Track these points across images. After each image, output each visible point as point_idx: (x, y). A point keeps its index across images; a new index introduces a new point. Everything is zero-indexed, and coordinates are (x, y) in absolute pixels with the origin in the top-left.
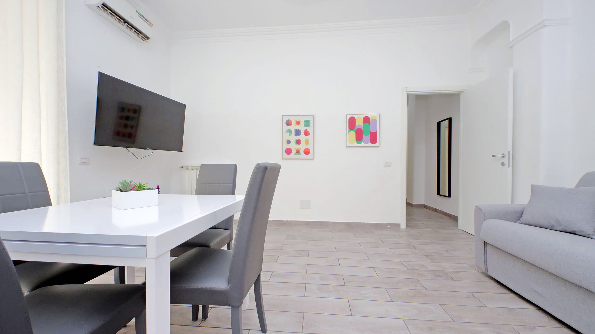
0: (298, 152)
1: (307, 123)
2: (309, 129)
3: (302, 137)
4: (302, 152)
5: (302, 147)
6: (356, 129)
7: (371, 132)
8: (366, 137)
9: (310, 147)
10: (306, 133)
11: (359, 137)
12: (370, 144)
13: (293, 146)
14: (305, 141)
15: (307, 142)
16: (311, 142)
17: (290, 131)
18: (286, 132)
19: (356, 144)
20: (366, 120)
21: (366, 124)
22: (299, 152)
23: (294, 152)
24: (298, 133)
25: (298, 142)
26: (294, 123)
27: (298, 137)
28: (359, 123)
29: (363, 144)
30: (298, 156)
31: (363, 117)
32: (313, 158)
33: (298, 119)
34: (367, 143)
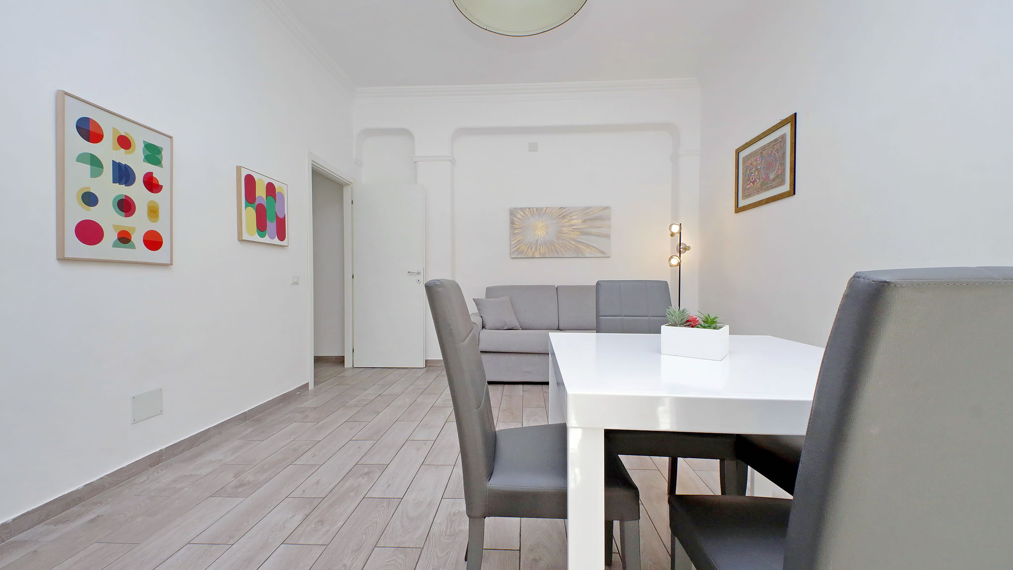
0: (124, 238)
1: (153, 154)
2: (159, 174)
3: (137, 192)
4: (137, 239)
5: (138, 225)
6: (257, 202)
7: (277, 217)
8: (271, 225)
9: (160, 227)
10: (151, 184)
11: (261, 226)
12: (276, 241)
13: (107, 217)
14: (148, 208)
15: (153, 212)
16: (163, 212)
17: (95, 163)
18: (81, 158)
19: (257, 238)
20: (271, 189)
21: (270, 198)
22: (130, 240)
23: (110, 236)
24: (123, 174)
25: (126, 206)
26: (109, 139)
27: (123, 190)
28: (261, 192)
29: (267, 239)
30: (124, 253)
31: (267, 181)
32: (171, 264)
33: (125, 129)
34: (272, 238)
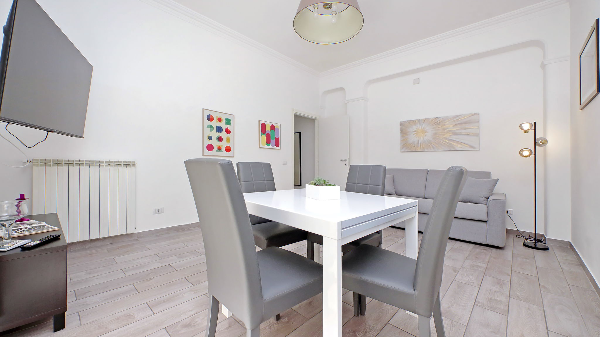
0: (219, 149)
1: (228, 122)
2: (230, 128)
3: (223, 134)
4: (223, 149)
5: (224, 144)
6: (266, 133)
7: (276, 138)
8: (273, 141)
9: (230, 145)
10: (228, 131)
11: (268, 142)
12: (275, 147)
13: (215, 143)
15: (228, 140)
16: (231, 140)
17: (211, 127)
18: (208, 127)
19: (266, 146)
20: (273, 127)
21: (273, 130)
22: (221, 149)
23: (215, 148)
24: (219, 129)
25: (220, 139)
26: (215, 119)
27: (219, 134)
28: (268, 129)
29: (271, 147)
30: (220, 153)
31: (271, 124)
32: (234, 157)
33: (219, 116)
34: (273, 146)
